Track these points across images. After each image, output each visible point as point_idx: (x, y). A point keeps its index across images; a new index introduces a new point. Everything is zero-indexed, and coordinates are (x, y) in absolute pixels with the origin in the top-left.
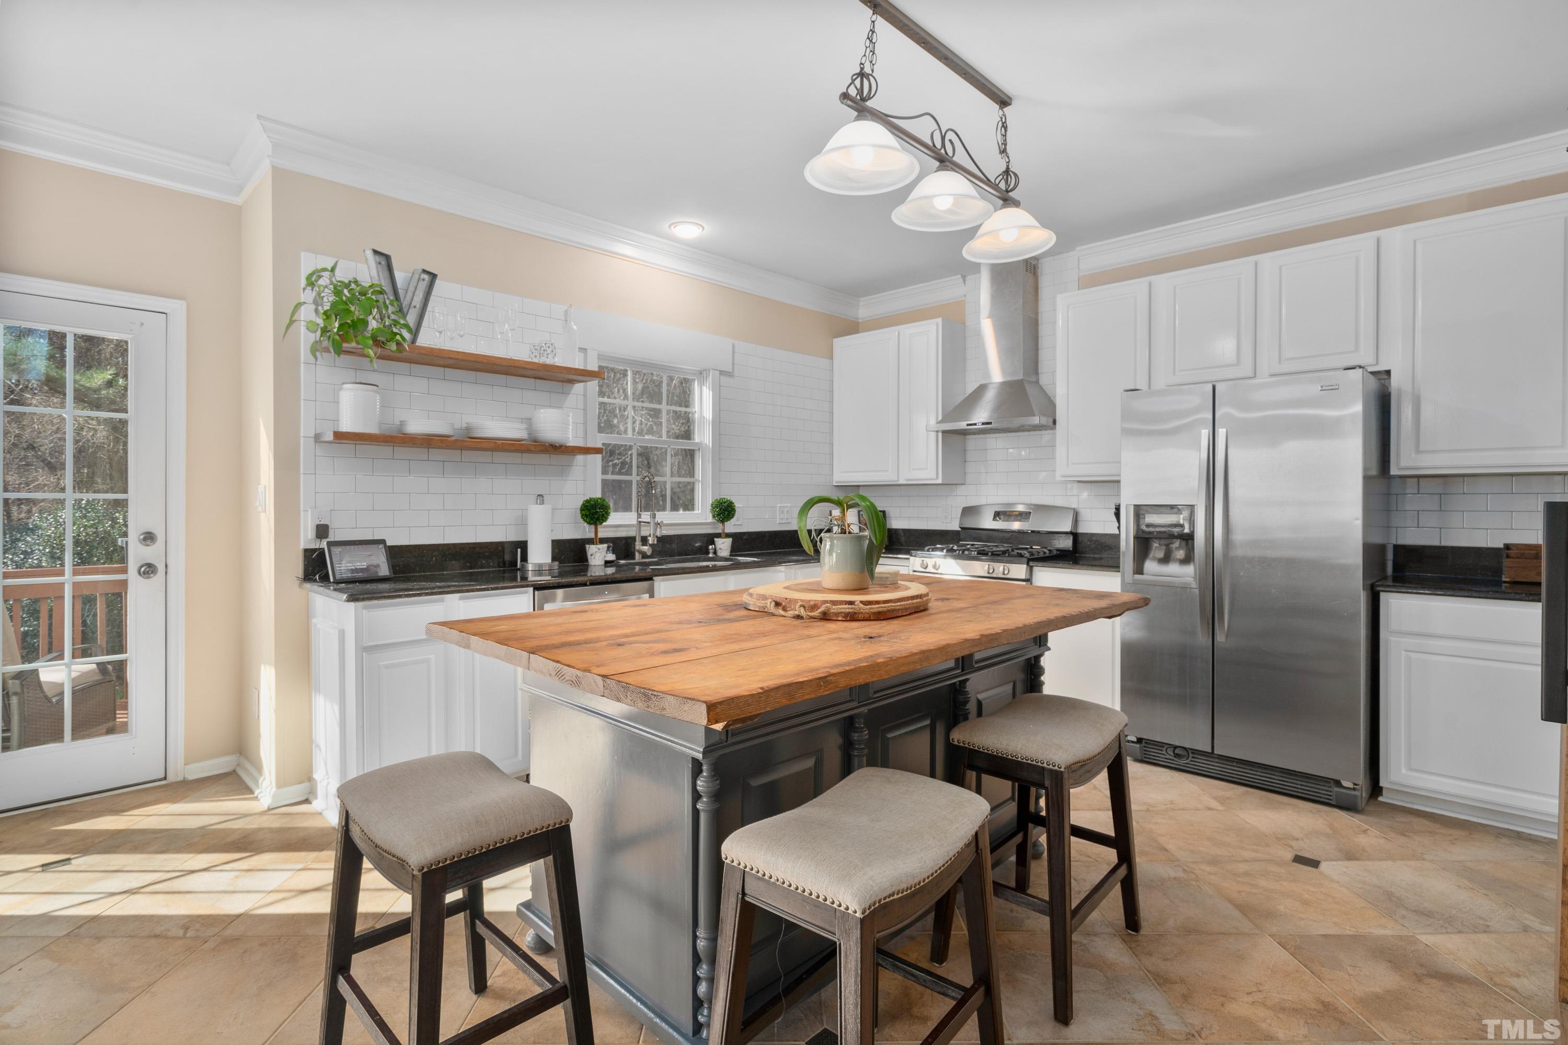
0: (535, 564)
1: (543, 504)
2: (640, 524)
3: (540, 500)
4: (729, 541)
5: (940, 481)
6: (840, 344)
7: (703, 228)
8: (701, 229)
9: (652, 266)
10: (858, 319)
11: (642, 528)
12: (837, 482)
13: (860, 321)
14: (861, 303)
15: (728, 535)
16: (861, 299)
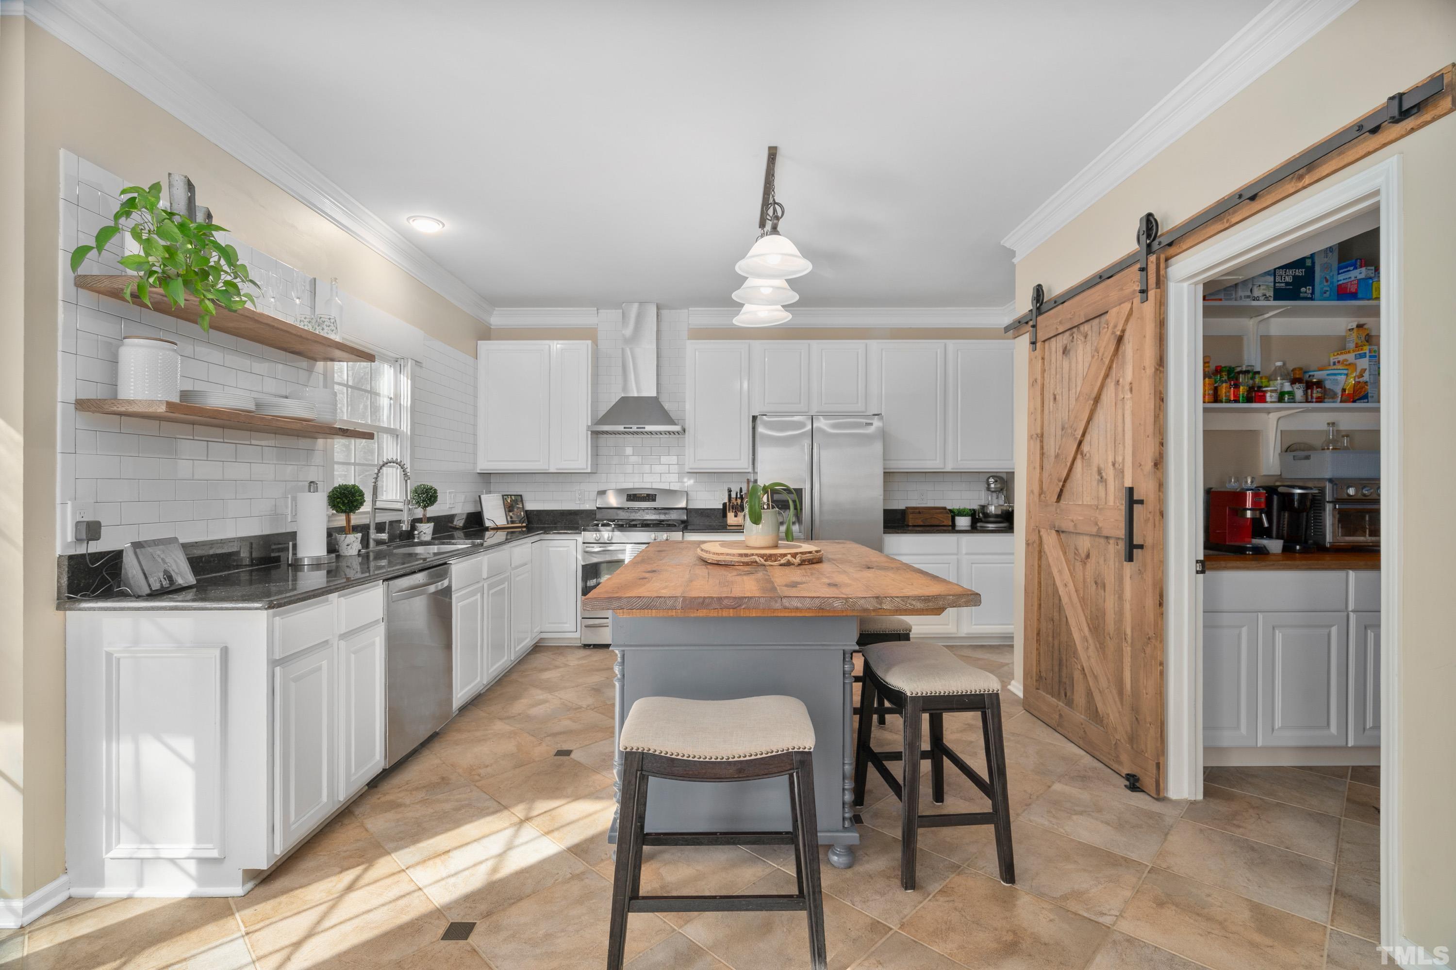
0: (312, 558)
1: (317, 491)
2: (375, 512)
3: (314, 487)
4: (431, 525)
5: (589, 471)
6: (484, 346)
7: (444, 225)
8: (441, 226)
9: (373, 248)
10: (491, 325)
11: (377, 515)
12: (481, 470)
13: (492, 327)
14: (495, 312)
15: (429, 520)
16: (496, 308)
